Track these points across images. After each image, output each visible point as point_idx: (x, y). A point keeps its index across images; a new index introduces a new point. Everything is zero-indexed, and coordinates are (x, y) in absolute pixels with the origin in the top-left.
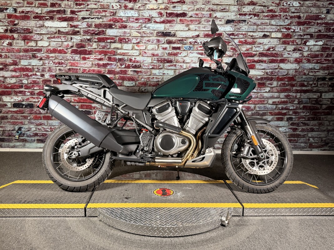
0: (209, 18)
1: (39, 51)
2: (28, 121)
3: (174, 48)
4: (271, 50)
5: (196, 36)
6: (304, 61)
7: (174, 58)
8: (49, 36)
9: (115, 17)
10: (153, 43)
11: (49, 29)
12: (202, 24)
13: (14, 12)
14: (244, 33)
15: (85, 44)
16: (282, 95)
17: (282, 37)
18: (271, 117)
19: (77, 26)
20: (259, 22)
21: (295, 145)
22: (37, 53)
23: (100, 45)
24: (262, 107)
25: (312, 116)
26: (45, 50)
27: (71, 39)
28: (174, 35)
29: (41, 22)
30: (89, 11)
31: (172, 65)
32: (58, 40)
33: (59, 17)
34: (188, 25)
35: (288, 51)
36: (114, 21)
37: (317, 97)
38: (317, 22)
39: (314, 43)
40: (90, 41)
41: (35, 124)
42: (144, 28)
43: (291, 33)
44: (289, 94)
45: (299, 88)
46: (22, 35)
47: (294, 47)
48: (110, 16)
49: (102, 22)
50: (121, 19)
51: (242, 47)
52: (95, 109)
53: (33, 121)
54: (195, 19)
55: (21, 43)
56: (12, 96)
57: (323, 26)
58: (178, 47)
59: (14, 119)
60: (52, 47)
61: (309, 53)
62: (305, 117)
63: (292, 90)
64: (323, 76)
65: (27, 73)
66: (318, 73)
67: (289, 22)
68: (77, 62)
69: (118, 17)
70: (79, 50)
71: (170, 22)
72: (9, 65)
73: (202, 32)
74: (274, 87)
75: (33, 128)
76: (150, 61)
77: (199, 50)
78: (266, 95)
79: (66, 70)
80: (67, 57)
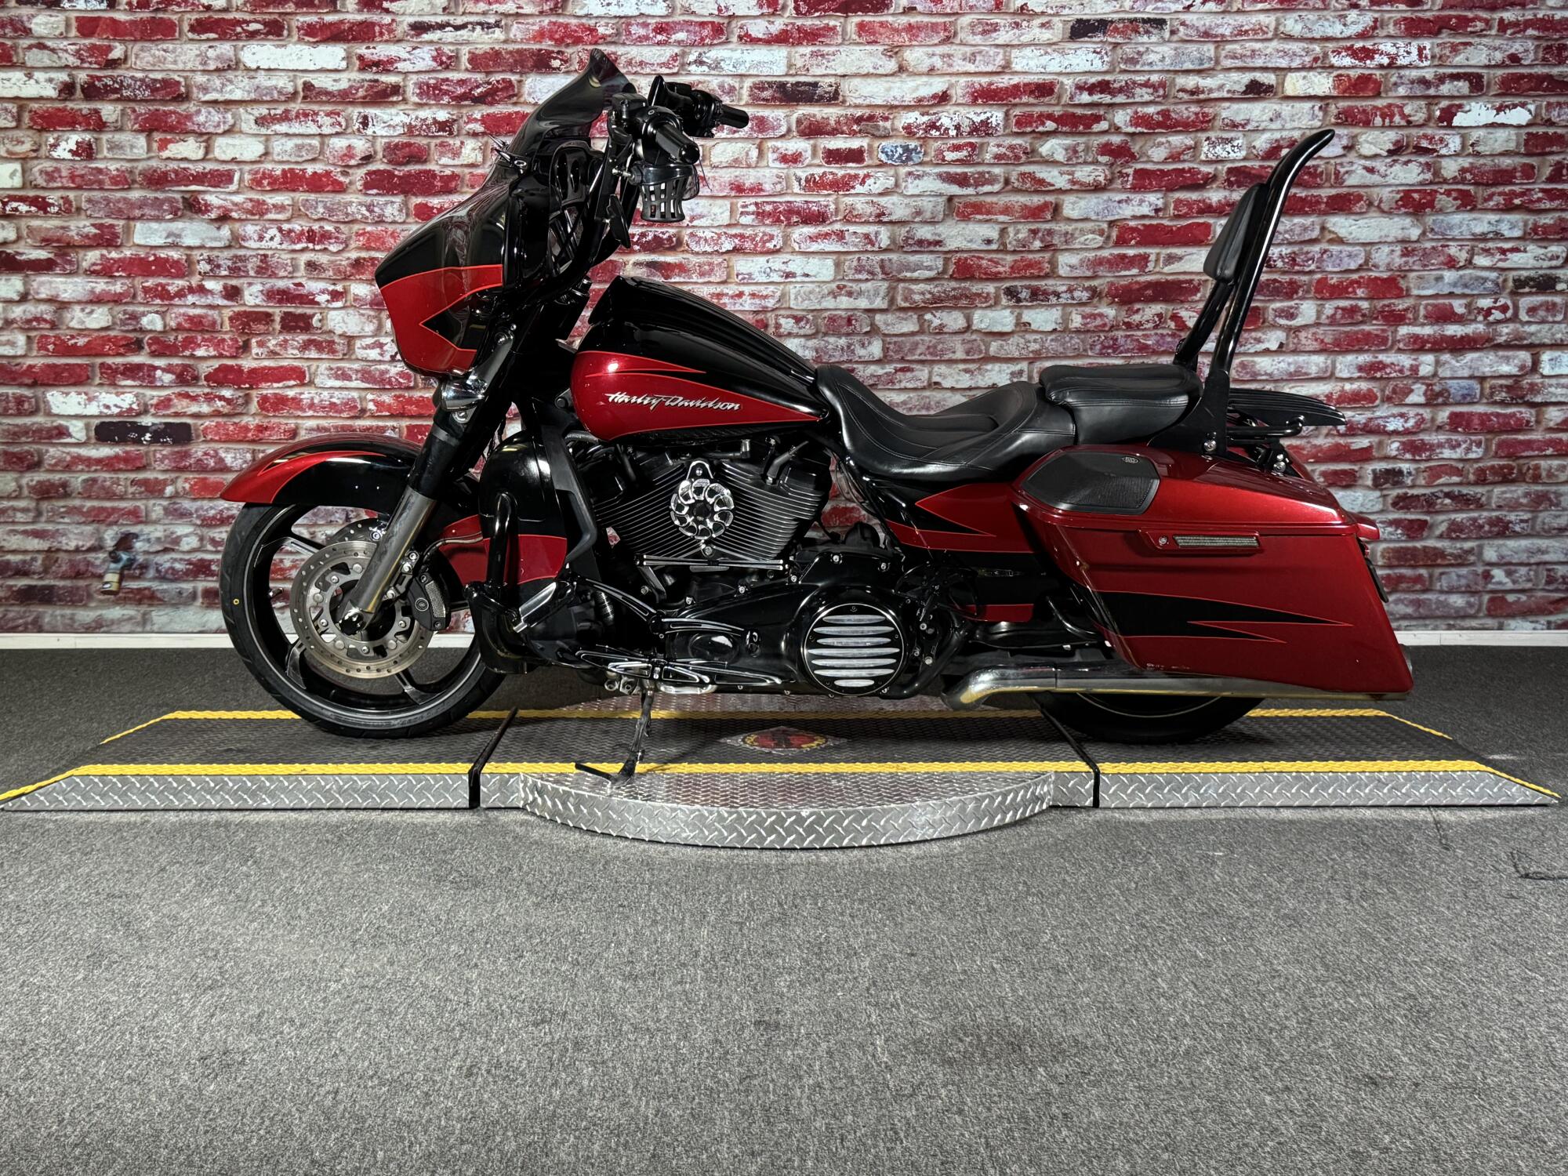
0: (990, 12)
1: (220, 179)
2: (165, 503)
3: (834, 156)
4: (1286, 152)
5: (934, 96)
6: (1442, 200)
7: (836, 203)
8: (263, 110)
9: (561, 20)
10: (736, 135)
11: (262, 80)
12: (962, 44)
13: (104, 6)
14: (1155, 78)
15: (429, 145)
16: (1347, 364)
17: (1335, 93)
19: (391, 61)
20: (1226, 26)
21: (1418, 604)
22: (204, 192)
25: (1496, 462)
26: (247, 177)
27: (365, 122)
28: (833, 97)
29: (226, 48)
31: (826, 236)
32: (302, 131)
33: (310, 25)
34: (893, 51)
35: (1366, 158)
36: (556, 40)
37: (1515, 371)
38: (1501, 20)
39: (1490, 116)
40: (451, 133)
41: (198, 517)
42: (693, 68)
43: (1378, 74)
44: (1382, 357)
45: (1427, 331)
46: (141, 109)
47: (1392, 136)
48: (541, 13)
49: (505, 42)
50: (592, 30)
51: (1150, 143)
53: (187, 504)
54: (926, 19)
55: (132, 147)
56: (93, 390)
57: (1531, 37)
58: (850, 150)
59: (98, 498)
60: (281, 162)
61: (1466, 162)
62: (1460, 466)
63: (1395, 342)
64: (1541, 272)
65: (163, 281)
66: (1516, 259)
67: (1367, 19)
68: (391, 228)
70: (400, 171)
71: (811, 36)
72: (81, 247)
73: (963, 80)
74: (1306, 327)
75: (188, 535)
76: (725, 219)
77: (949, 163)
78: (1264, 364)
79: (342, 269)
80: (350, 210)
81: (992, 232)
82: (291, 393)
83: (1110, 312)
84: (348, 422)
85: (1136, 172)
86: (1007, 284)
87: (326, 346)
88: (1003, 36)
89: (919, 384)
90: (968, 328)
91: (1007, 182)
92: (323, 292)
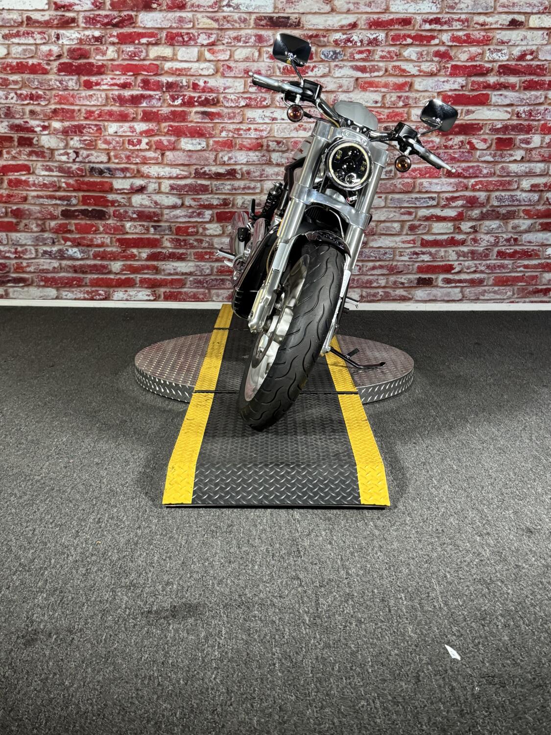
4: (529, 57)
5: (350, 25)
8: (6, 31)
10: (247, 44)
11: (5, 15)
14: (463, 17)
15: (90, 49)
18: (529, 222)
19: (71, 5)
23: (123, 51)
24: (507, 197)
27: (58, 37)
28: (298, 25)
32: (26, 41)
40: (101, 43)
42: (225, 9)
51: (460, 51)
52: (115, 206)
60: (16, 58)
68: (71, 93)
70: (76, 63)
73: (364, 16)
74: (535, 148)
76: (241, 89)
77: (358, 60)
78: (513, 167)
79: (47, 114)
80: (51, 83)
81: (378, 97)
82: (23, 178)
83: (437, 140)
84: (52, 193)
85: (452, 66)
86: (385, 125)
87: (40, 154)
91: (386, 70)
92: (38, 126)
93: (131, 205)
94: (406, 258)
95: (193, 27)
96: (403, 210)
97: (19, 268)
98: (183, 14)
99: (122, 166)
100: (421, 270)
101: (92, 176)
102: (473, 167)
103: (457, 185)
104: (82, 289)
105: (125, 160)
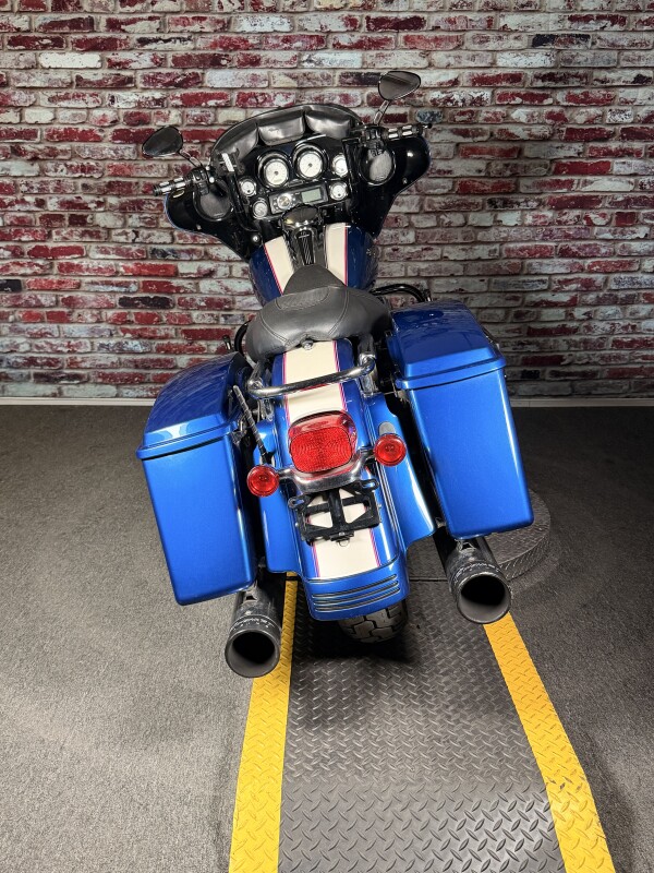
0: (485, 30)
1: (30, 135)
2: (10, 325)
5: (450, 82)
8: (53, 93)
9: (227, 35)
11: (52, 75)
12: (467, 49)
14: (581, 72)
15: (150, 113)
18: (649, 307)
19: (127, 63)
20: (624, 40)
22: (23, 143)
23: (187, 115)
24: (626, 279)
26: (45, 133)
27: (113, 101)
29: (30, 55)
30: (158, 21)
32: (77, 105)
33: (78, 40)
34: (426, 54)
36: (224, 48)
40: (163, 106)
41: (28, 333)
42: (306, 64)
48: (215, 31)
49: (194, 49)
50: (245, 41)
51: (576, 112)
52: (181, 293)
53: (21, 326)
54: (446, 34)
58: (400, 115)
60: (64, 124)
65: (1, 197)
68: (128, 163)
69: (234, 36)
70: (134, 129)
71: (376, 44)
73: (467, 72)
75: (23, 343)
77: (458, 123)
78: (636, 246)
79: (102, 188)
80: (104, 152)
81: (481, 165)
82: (76, 262)
83: (549, 214)
84: (108, 279)
85: (568, 129)
86: (490, 197)
87: (95, 234)
88: (492, 45)
89: (435, 258)
90: (465, 224)
91: (492, 134)
92: (92, 202)
93: (198, 292)
94: (510, 349)
95: (268, 87)
96: (508, 295)
97: (73, 364)
98: (257, 72)
99: (188, 247)
100: (526, 362)
101: (154, 259)
102: (589, 245)
103: (572, 265)
104: (145, 386)
105: (190, 241)
